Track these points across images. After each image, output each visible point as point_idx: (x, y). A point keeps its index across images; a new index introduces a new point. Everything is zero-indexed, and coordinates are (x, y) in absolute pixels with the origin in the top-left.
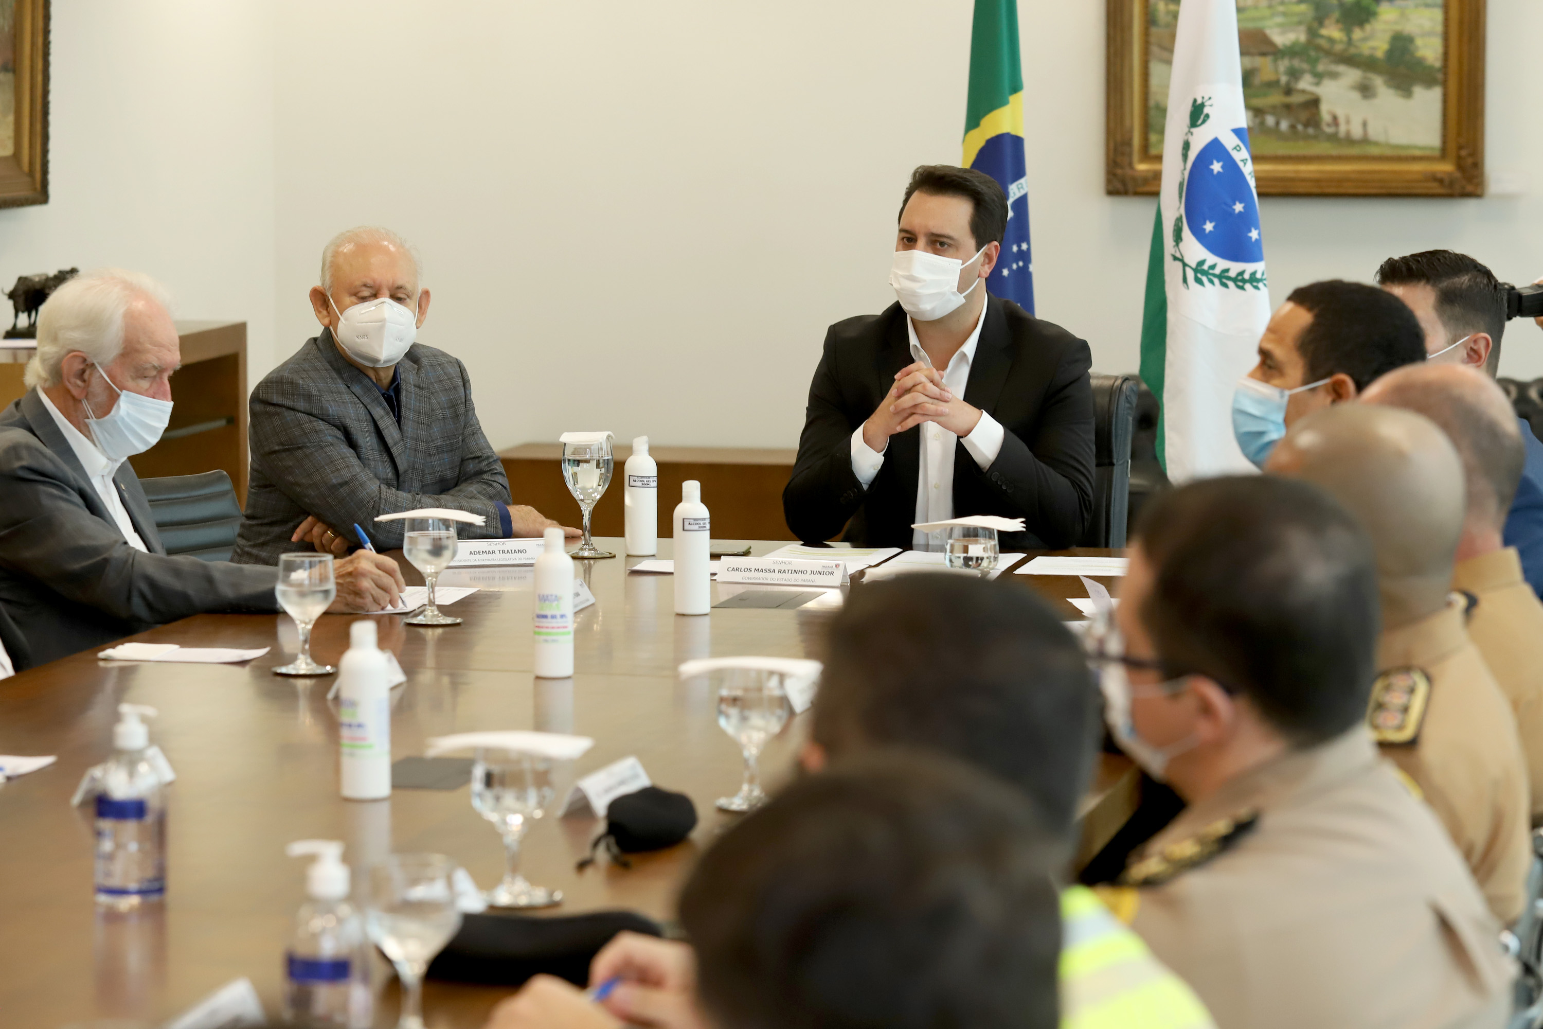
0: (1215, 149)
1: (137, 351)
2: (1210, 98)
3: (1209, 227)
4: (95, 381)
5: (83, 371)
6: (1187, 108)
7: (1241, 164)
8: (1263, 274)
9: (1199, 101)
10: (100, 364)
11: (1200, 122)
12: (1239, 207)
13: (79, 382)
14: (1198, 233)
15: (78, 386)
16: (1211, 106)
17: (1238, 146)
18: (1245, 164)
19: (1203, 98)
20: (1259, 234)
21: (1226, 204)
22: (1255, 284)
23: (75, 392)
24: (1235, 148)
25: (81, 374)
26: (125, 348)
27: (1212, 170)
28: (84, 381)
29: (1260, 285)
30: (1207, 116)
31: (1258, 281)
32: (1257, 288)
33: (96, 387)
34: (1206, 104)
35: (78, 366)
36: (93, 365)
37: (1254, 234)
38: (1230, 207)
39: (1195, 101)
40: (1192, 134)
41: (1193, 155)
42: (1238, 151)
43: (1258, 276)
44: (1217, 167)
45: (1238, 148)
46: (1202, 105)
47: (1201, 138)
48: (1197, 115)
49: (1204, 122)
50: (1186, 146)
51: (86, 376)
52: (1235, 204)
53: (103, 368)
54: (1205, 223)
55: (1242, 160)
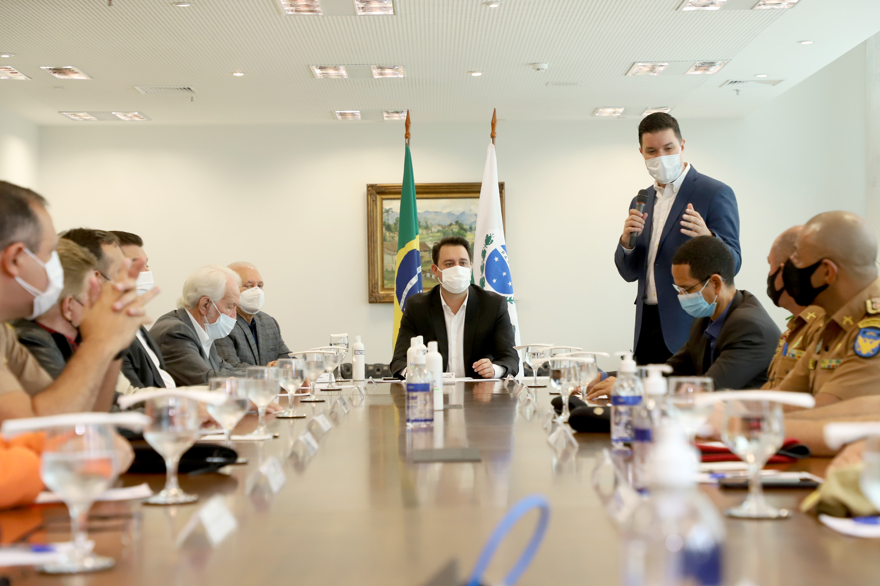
0: (495, 253)
1: (229, 297)
2: (493, 234)
3: (494, 281)
4: (211, 308)
5: (206, 304)
6: (484, 238)
7: (505, 258)
8: (513, 298)
9: (489, 235)
10: (214, 302)
11: (490, 243)
12: (504, 274)
13: (205, 309)
14: (490, 283)
15: (204, 310)
16: (494, 237)
17: (503, 251)
18: (506, 258)
19: (491, 234)
20: (512, 284)
21: (500, 273)
22: (511, 302)
23: (203, 312)
24: (502, 252)
25: (205, 305)
26: (225, 296)
27: (495, 260)
28: (206, 308)
29: (513, 302)
30: (492, 241)
31: (512, 301)
32: (512, 303)
33: (212, 310)
34: (492, 236)
35: (205, 302)
36: (211, 302)
37: (510, 284)
38: (502, 274)
39: (487, 235)
40: (487, 247)
41: (487, 255)
42: (503, 253)
43: (512, 299)
44: (496, 259)
45: (503, 252)
46: (490, 237)
47: (490, 249)
48: (488, 240)
49: (491, 243)
50: (484, 252)
51: (207, 306)
52: (503, 273)
53: (215, 304)
54: (493, 280)
55: (505, 257)
